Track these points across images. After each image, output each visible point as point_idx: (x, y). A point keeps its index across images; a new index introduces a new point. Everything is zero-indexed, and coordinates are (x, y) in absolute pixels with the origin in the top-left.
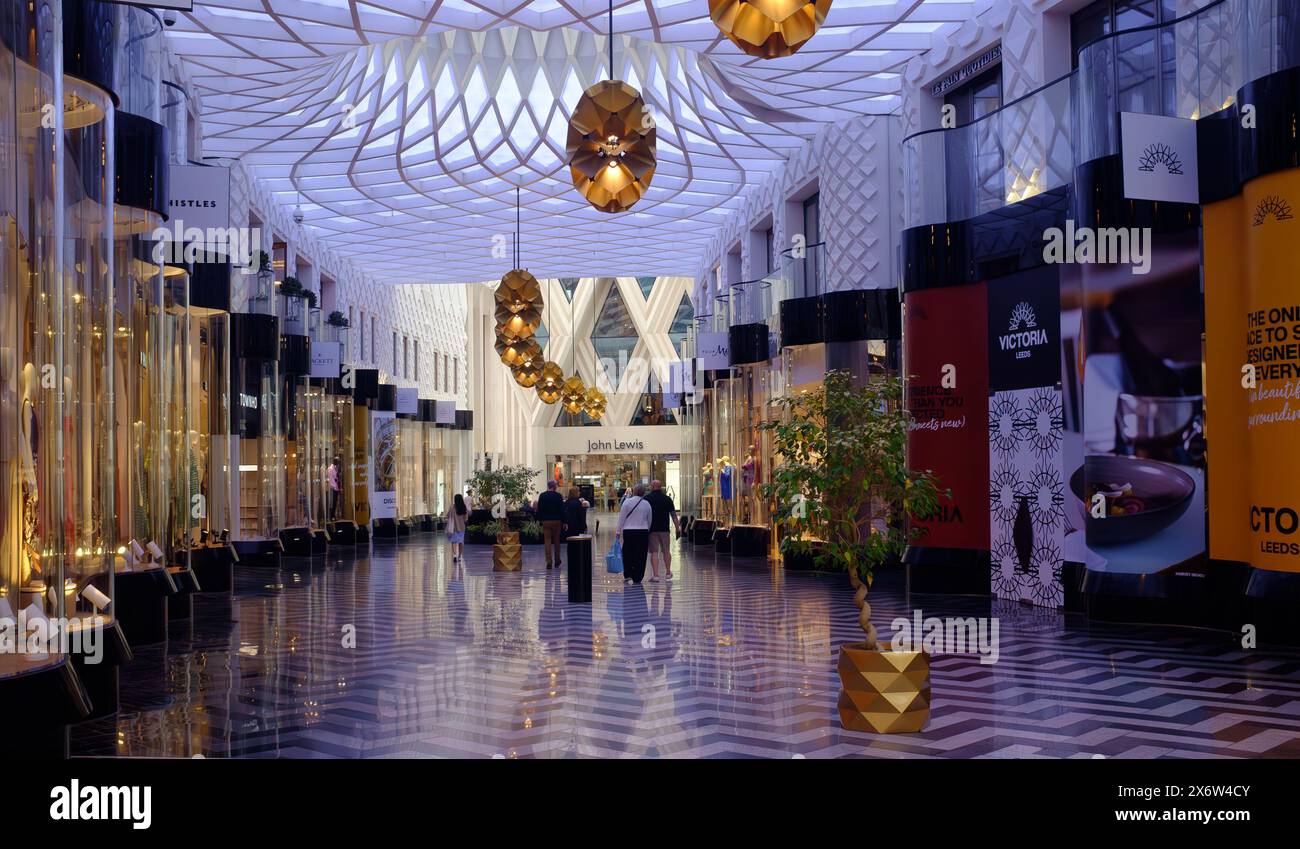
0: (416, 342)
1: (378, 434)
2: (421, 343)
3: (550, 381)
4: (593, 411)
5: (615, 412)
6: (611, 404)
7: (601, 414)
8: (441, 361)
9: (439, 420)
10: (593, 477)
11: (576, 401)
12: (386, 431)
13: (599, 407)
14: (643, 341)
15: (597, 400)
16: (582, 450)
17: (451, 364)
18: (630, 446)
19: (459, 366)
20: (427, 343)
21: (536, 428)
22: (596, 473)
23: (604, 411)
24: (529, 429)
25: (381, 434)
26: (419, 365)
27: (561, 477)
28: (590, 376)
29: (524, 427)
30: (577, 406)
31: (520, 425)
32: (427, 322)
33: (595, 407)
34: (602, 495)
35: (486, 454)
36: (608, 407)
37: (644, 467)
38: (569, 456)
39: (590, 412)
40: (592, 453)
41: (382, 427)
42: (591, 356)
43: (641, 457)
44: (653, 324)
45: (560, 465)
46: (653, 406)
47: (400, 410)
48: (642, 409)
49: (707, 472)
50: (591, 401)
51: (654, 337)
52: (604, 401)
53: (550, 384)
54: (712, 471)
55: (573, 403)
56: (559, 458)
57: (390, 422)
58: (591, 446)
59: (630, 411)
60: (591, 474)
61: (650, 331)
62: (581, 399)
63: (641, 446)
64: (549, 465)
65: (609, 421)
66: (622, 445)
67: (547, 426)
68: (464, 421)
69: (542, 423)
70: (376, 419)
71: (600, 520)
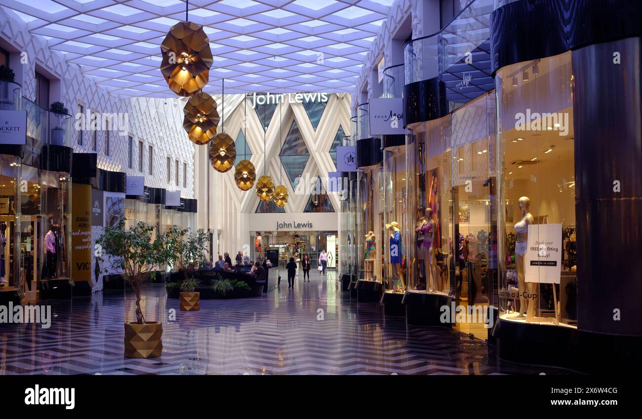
0: (151, 148)
1: (109, 209)
2: (155, 148)
3: (245, 174)
4: (280, 201)
5: (294, 204)
6: (291, 197)
7: (285, 204)
8: (173, 164)
9: (168, 204)
10: (281, 246)
11: (267, 192)
12: (116, 207)
13: (283, 199)
14: (313, 158)
15: (282, 194)
16: (273, 228)
17: (181, 167)
18: (304, 225)
19: (188, 169)
20: (162, 150)
21: (243, 213)
22: (283, 244)
23: (286, 201)
24: (239, 214)
25: (112, 210)
26: (154, 164)
27: (260, 245)
28: (278, 179)
29: (236, 213)
30: (267, 195)
31: (233, 212)
32: (161, 134)
33: (280, 199)
34: (286, 257)
35: (209, 230)
36: (289, 199)
37: (313, 240)
38: (266, 232)
39: (277, 202)
40: (280, 230)
41: (114, 204)
42: (278, 166)
43: (311, 233)
44: (320, 146)
45: (259, 238)
46: (319, 201)
47: (130, 193)
48: (312, 202)
49: (369, 238)
50: (278, 194)
51: (320, 155)
52: (287, 195)
53: (245, 176)
54: (374, 238)
55: (264, 194)
56: (259, 234)
57: (120, 201)
58: (278, 226)
59: (304, 203)
60: (281, 244)
61: (317, 151)
62: (270, 191)
63: (311, 225)
64: (252, 238)
65: (290, 208)
66: (299, 225)
67: (250, 213)
68: (190, 206)
69: (248, 210)
70: (108, 198)
71: (281, 275)
